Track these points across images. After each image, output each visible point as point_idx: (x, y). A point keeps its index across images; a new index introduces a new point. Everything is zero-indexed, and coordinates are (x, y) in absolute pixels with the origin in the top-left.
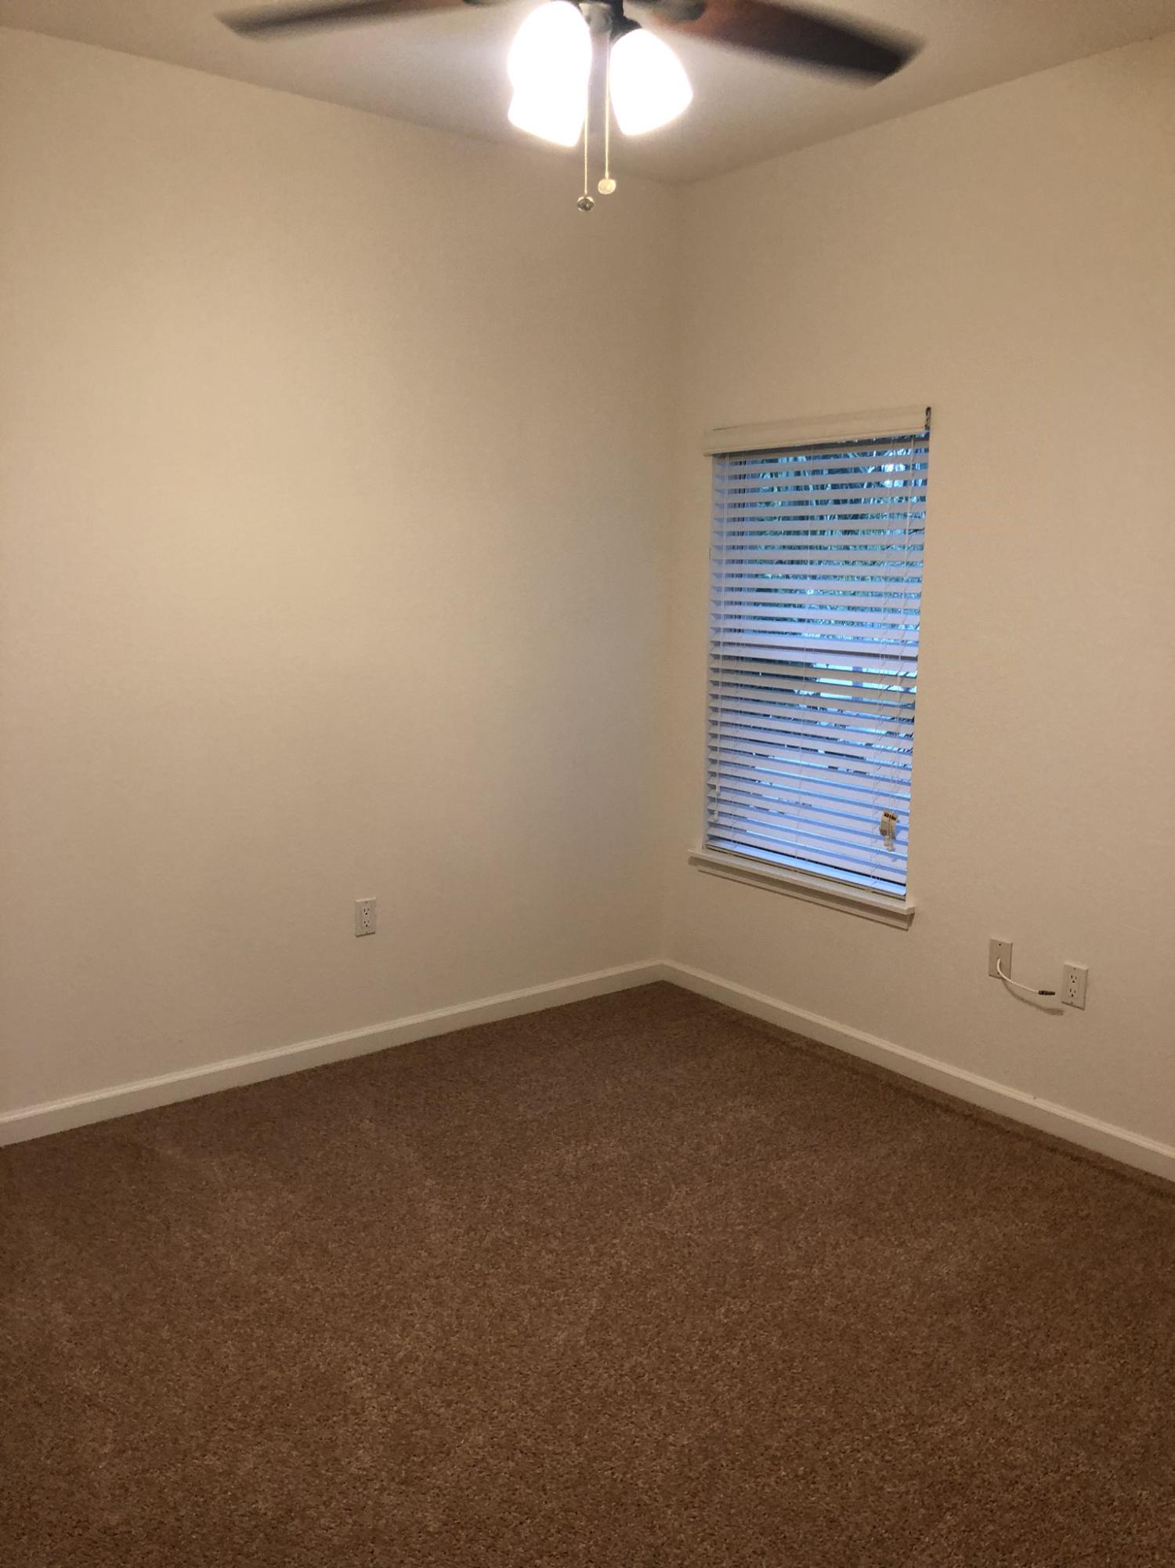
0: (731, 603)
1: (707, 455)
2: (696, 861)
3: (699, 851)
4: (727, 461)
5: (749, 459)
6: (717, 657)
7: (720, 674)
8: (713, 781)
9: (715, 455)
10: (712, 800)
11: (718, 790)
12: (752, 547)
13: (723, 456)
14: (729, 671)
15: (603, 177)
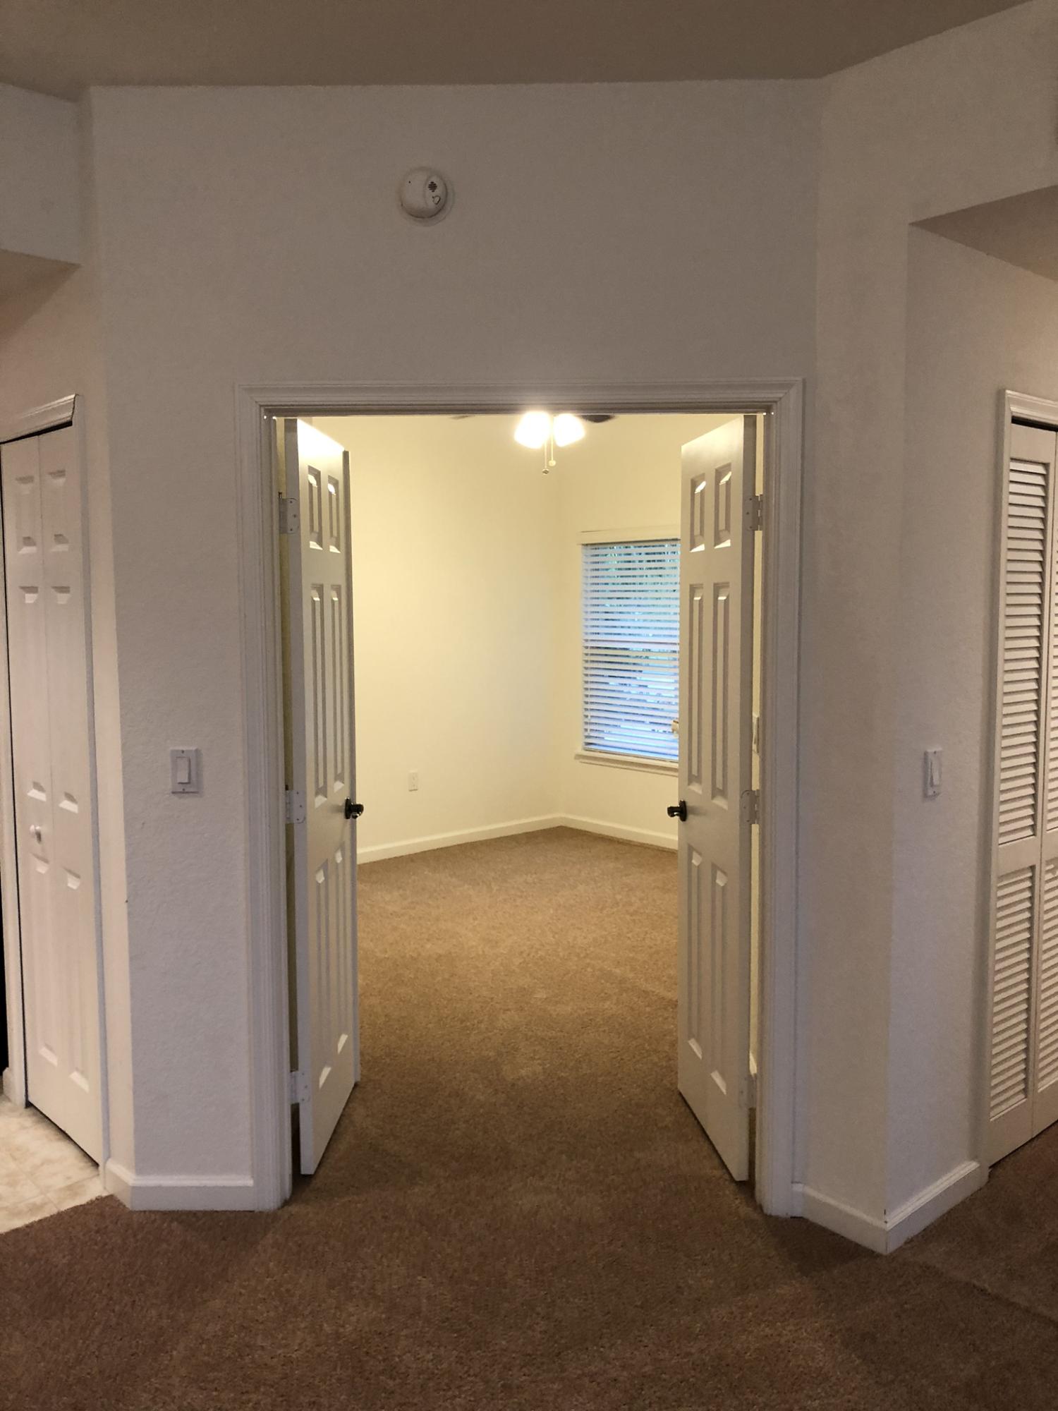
0: (593, 626)
1: (578, 545)
2: (579, 757)
3: (580, 751)
4: (589, 547)
5: (600, 546)
6: (587, 647)
7: (589, 663)
8: (587, 713)
9: (583, 545)
10: (586, 723)
11: (589, 717)
12: (603, 591)
13: (587, 545)
14: (593, 661)
15: (550, 460)
